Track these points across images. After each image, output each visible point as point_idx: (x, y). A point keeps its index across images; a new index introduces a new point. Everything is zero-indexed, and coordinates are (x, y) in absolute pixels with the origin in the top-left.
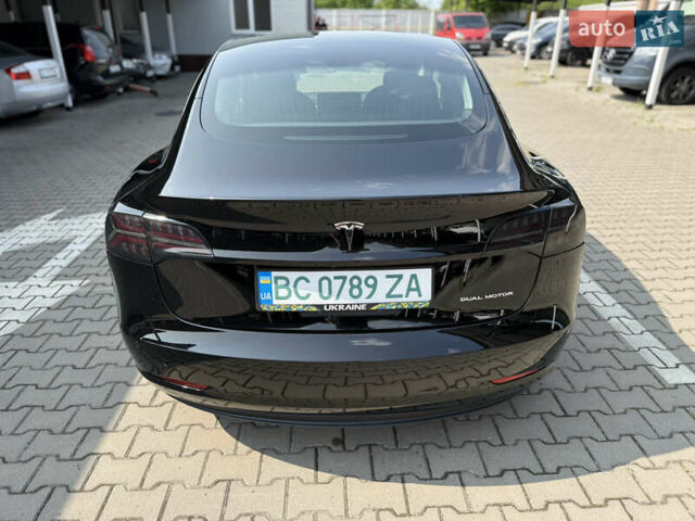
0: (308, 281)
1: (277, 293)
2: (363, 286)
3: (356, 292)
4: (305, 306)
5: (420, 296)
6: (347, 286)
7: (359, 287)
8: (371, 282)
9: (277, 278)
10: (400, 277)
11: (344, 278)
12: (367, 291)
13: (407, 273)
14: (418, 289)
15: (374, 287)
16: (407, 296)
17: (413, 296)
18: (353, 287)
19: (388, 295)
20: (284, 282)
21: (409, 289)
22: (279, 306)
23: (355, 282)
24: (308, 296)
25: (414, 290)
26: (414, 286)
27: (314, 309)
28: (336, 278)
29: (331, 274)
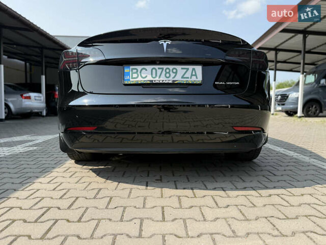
0: (146, 70)
1: (132, 75)
2: (171, 73)
3: (168, 75)
4: (144, 81)
5: (197, 78)
6: (164, 72)
7: (169, 73)
8: (175, 71)
9: (132, 69)
10: (188, 69)
11: (163, 69)
12: (173, 75)
13: (191, 67)
14: (196, 75)
15: (176, 73)
16: (191, 78)
17: (194, 78)
18: (166, 73)
19: (182, 77)
20: (135, 71)
21: (192, 75)
22: (133, 81)
23: (168, 71)
24: (146, 76)
25: (194, 75)
26: (194, 73)
27: (149, 82)
28: (159, 68)
29: (157, 67)
